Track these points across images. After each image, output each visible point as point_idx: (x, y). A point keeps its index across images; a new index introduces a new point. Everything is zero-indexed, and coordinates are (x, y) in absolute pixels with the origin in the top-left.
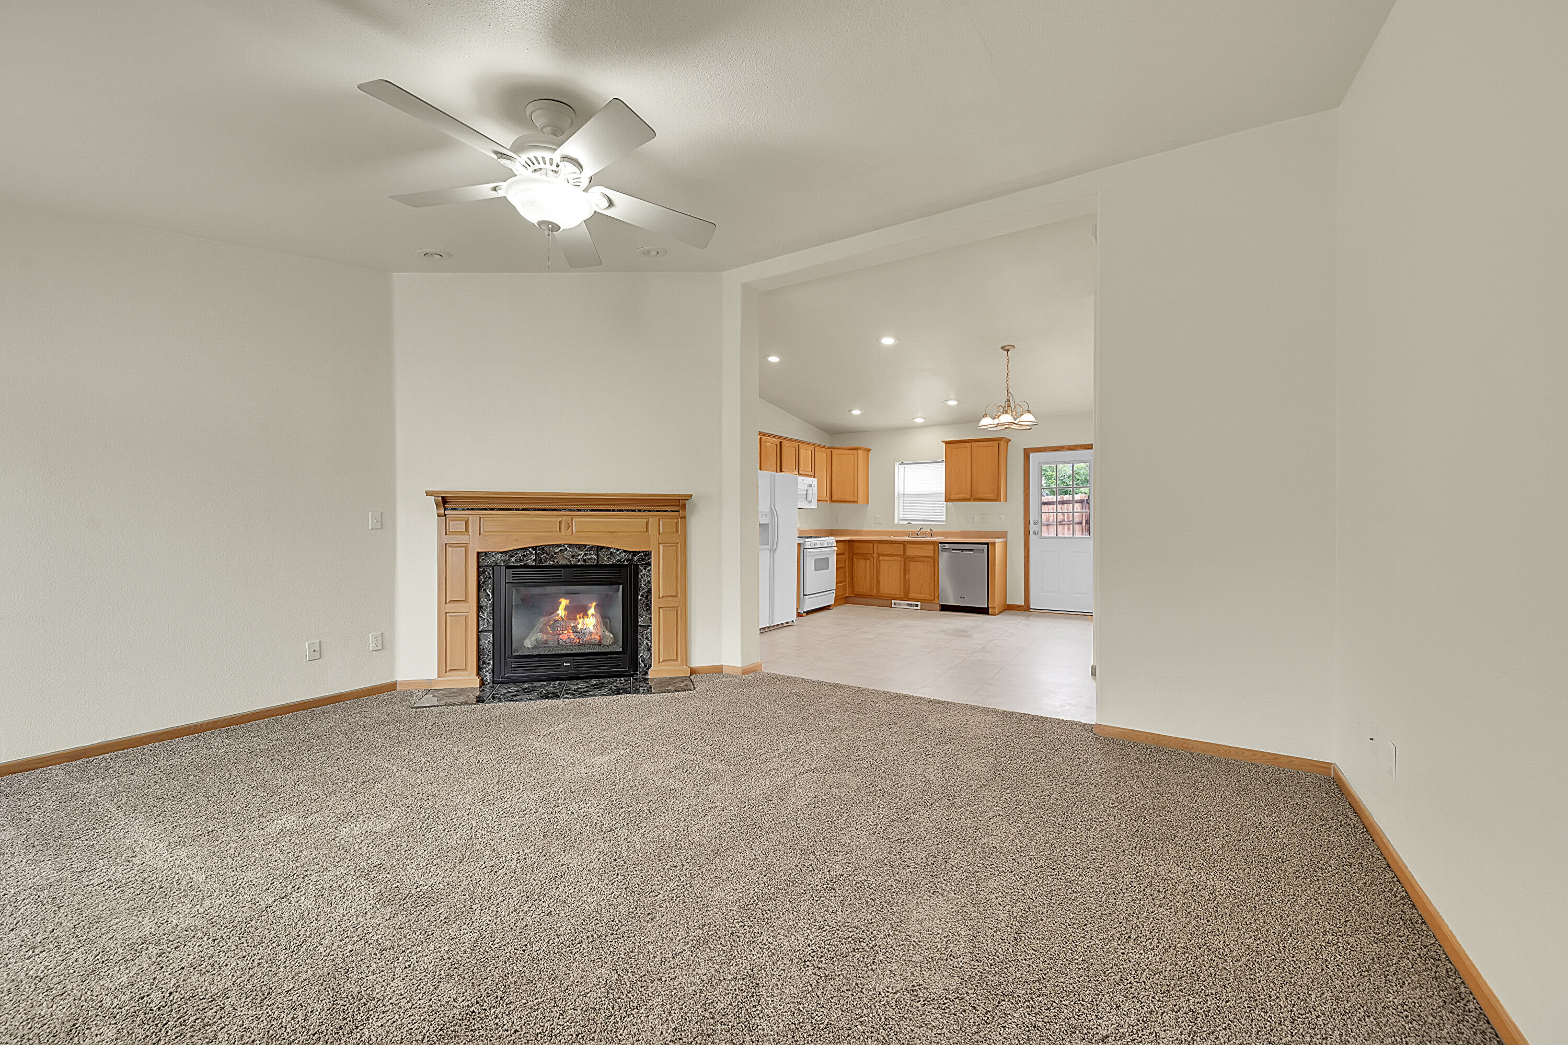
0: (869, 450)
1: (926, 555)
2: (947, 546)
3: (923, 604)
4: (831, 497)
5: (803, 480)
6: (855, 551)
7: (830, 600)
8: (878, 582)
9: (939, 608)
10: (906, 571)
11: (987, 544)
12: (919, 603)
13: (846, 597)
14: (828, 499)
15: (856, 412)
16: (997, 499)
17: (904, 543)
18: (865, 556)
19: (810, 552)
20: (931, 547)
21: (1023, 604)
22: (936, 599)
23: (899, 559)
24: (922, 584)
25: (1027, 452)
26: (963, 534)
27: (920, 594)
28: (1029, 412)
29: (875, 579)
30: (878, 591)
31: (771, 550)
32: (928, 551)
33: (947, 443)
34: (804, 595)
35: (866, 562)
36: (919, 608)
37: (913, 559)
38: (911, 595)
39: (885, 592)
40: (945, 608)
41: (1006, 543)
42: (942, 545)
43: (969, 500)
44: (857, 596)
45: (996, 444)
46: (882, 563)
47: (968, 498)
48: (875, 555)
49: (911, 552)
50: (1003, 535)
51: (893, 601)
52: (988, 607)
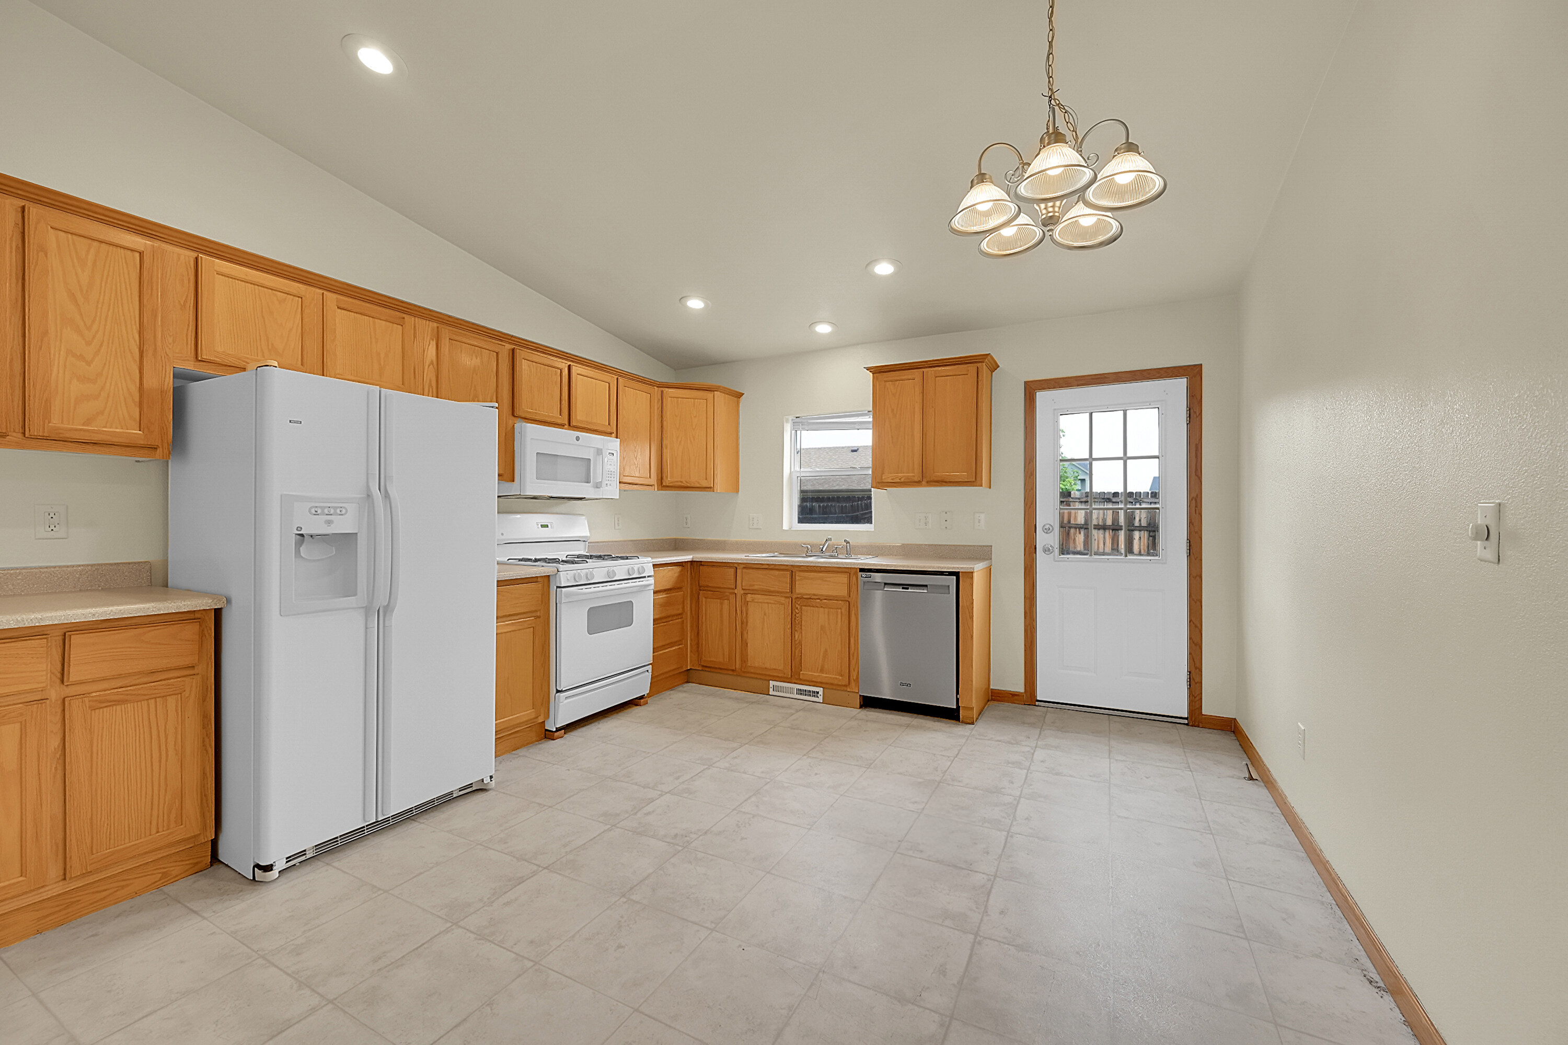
0: (739, 395)
1: (834, 593)
2: (878, 577)
3: (825, 690)
4: (662, 478)
5: (578, 439)
6: (702, 583)
7: (641, 685)
8: (745, 644)
9: (858, 702)
10: (794, 623)
11: (956, 574)
12: (820, 690)
13: (688, 670)
14: (654, 480)
15: (695, 304)
16: (974, 481)
17: (792, 571)
18: (719, 593)
19: (568, 595)
20: (844, 579)
21: (1022, 690)
22: (853, 684)
23: (783, 600)
24: (826, 651)
25: (1031, 390)
26: (908, 550)
27: (822, 671)
28: (1131, 147)
29: (739, 638)
30: (744, 660)
31: (367, 610)
32: (837, 587)
33: (877, 371)
34: (558, 691)
35: (722, 604)
36: (820, 699)
37: (808, 600)
38: (805, 673)
39: (757, 665)
40: (869, 703)
41: (989, 570)
42: (864, 574)
43: (918, 483)
44: (707, 668)
45: (972, 368)
46: (752, 608)
47: (916, 479)
48: (739, 591)
49: (804, 587)
50: (983, 553)
51: (772, 683)
52: (958, 707)
